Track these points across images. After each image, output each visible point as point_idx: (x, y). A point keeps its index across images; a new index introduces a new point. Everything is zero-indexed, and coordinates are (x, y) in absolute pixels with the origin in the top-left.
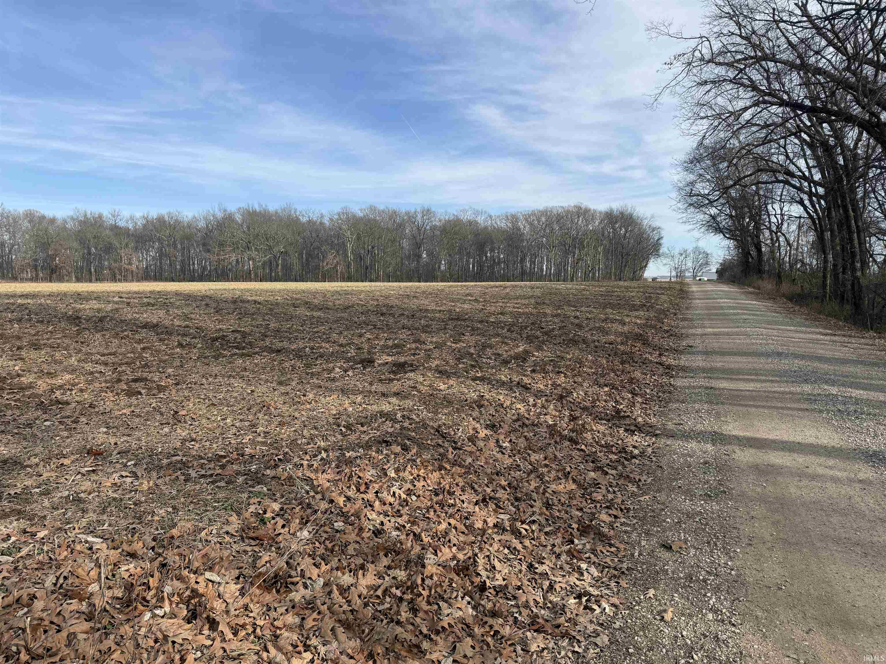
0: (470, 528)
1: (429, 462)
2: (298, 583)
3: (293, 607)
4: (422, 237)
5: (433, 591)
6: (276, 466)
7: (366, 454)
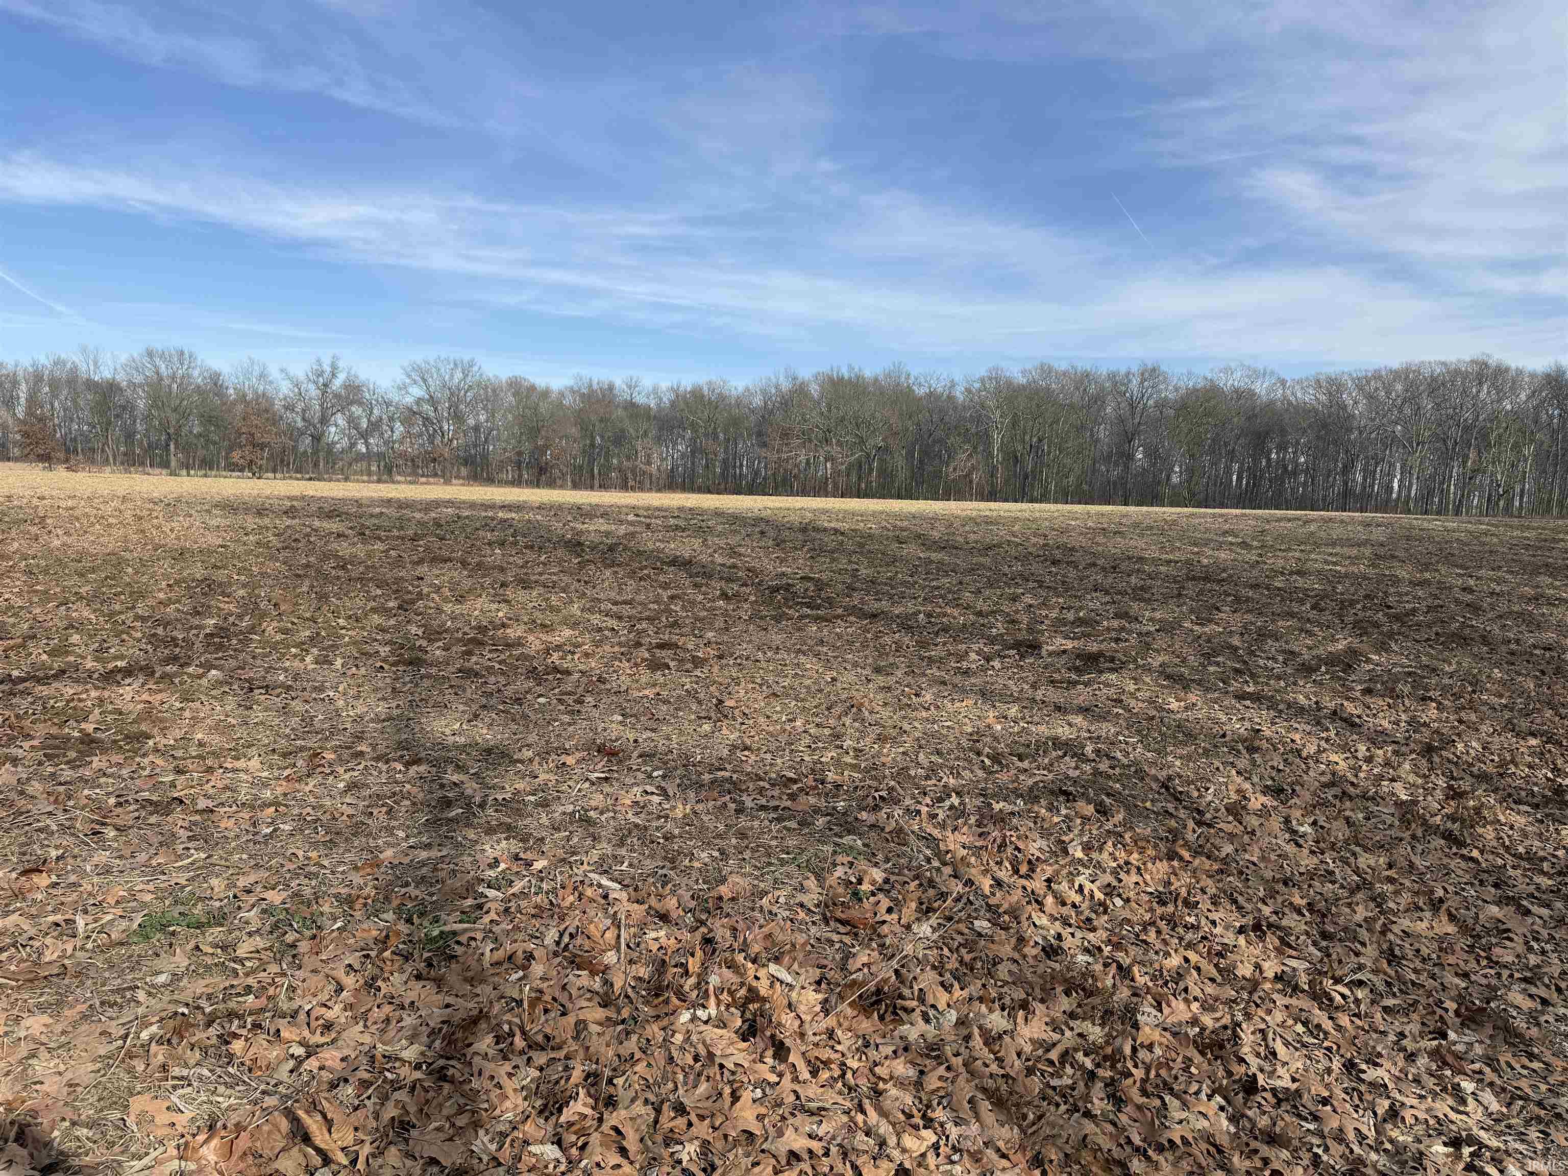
0: (1227, 974)
1: (1149, 841)
2: (913, 1010)
3: (906, 1049)
4: (1137, 421)
5: (1153, 1073)
6: (876, 808)
7: (1029, 811)
